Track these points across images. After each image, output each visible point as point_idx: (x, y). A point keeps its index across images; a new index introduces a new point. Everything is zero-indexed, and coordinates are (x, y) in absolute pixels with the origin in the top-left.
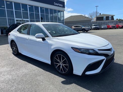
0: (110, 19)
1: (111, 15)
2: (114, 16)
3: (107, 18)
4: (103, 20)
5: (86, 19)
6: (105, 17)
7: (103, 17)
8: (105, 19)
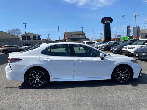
0: (37, 38)
1: (37, 35)
2: (41, 35)
3: (34, 37)
4: (30, 39)
5: (11, 37)
6: (31, 37)
7: (30, 36)
8: (32, 38)
